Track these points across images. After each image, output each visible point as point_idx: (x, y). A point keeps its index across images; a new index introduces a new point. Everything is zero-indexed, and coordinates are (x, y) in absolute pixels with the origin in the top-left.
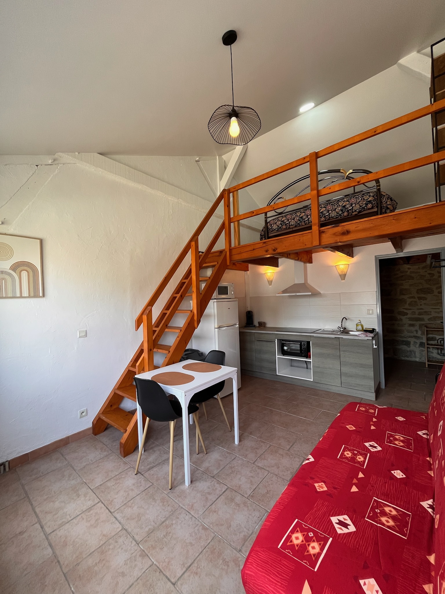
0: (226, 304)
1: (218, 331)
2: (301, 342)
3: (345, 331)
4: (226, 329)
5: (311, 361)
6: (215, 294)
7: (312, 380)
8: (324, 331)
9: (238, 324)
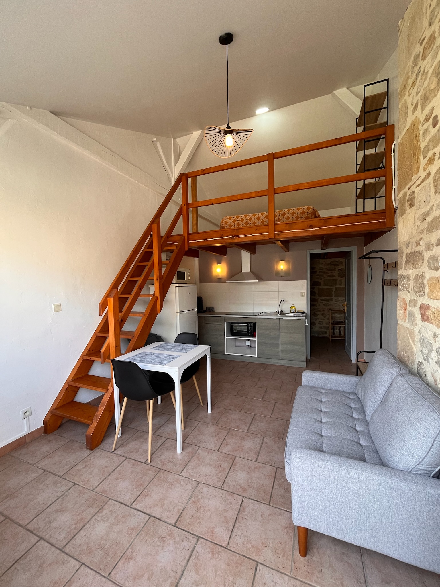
0: (186, 289)
1: (180, 315)
2: (248, 323)
3: (282, 313)
4: (186, 313)
5: (256, 339)
6: (175, 280)
7: (256, 356)
8: (265, 313)
9: (196, 308)
